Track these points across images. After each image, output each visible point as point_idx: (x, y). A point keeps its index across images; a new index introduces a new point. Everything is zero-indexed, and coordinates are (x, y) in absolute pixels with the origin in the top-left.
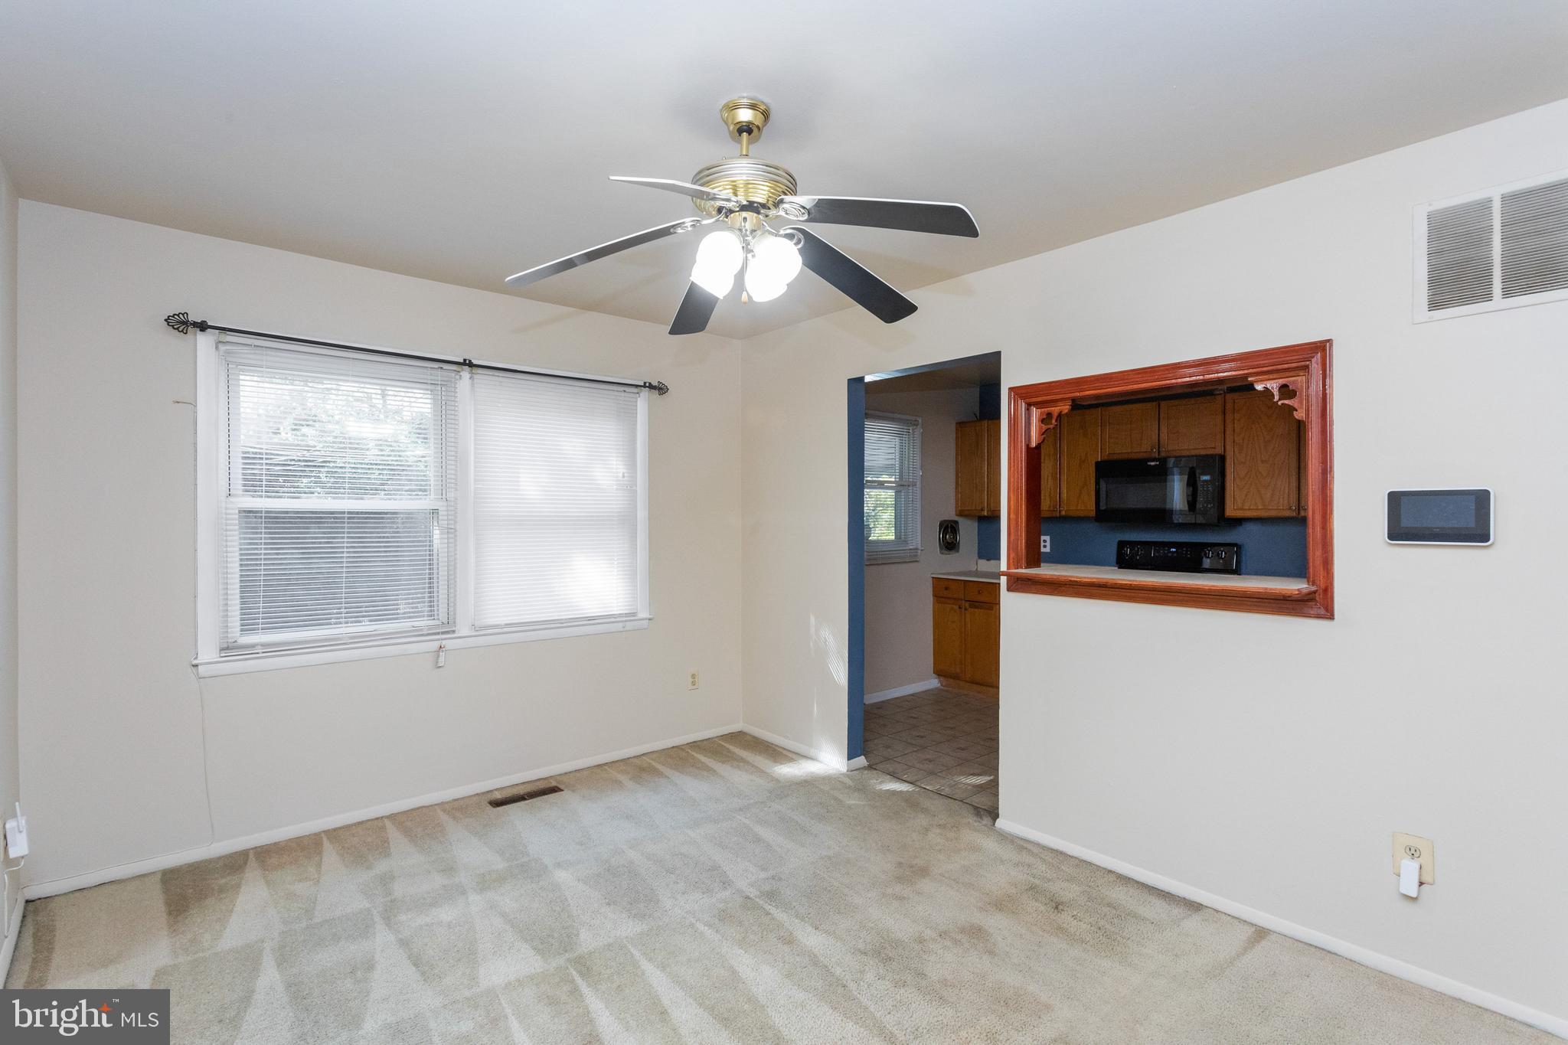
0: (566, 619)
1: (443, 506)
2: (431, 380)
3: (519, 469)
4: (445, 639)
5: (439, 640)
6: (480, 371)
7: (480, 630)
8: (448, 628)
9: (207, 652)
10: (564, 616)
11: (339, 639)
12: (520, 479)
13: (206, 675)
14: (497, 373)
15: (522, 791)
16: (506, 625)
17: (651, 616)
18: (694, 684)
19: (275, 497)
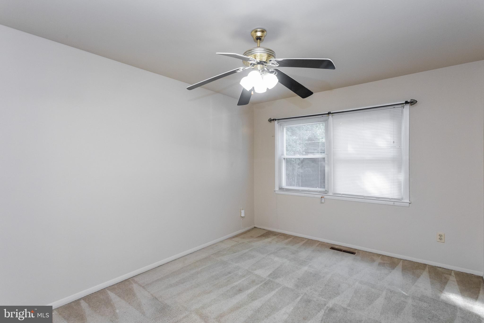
0: (366, 196)
1: (326, 156)
2: (323, 120)
3: (348, 143)
4: (324, 195)
5: (322, 195)
6: (334, 114)
7: (335, 194)
8: (326, 192)
9: (277, 189)
10: (365, 195)
11: (299, 190)
12: (348, 147)
13: (277, 193)
14: (339, 114)
15: (344, 249)
16: (343, 194)
17: (410, 202)
18: (441, 239)
19: (290, 155)
